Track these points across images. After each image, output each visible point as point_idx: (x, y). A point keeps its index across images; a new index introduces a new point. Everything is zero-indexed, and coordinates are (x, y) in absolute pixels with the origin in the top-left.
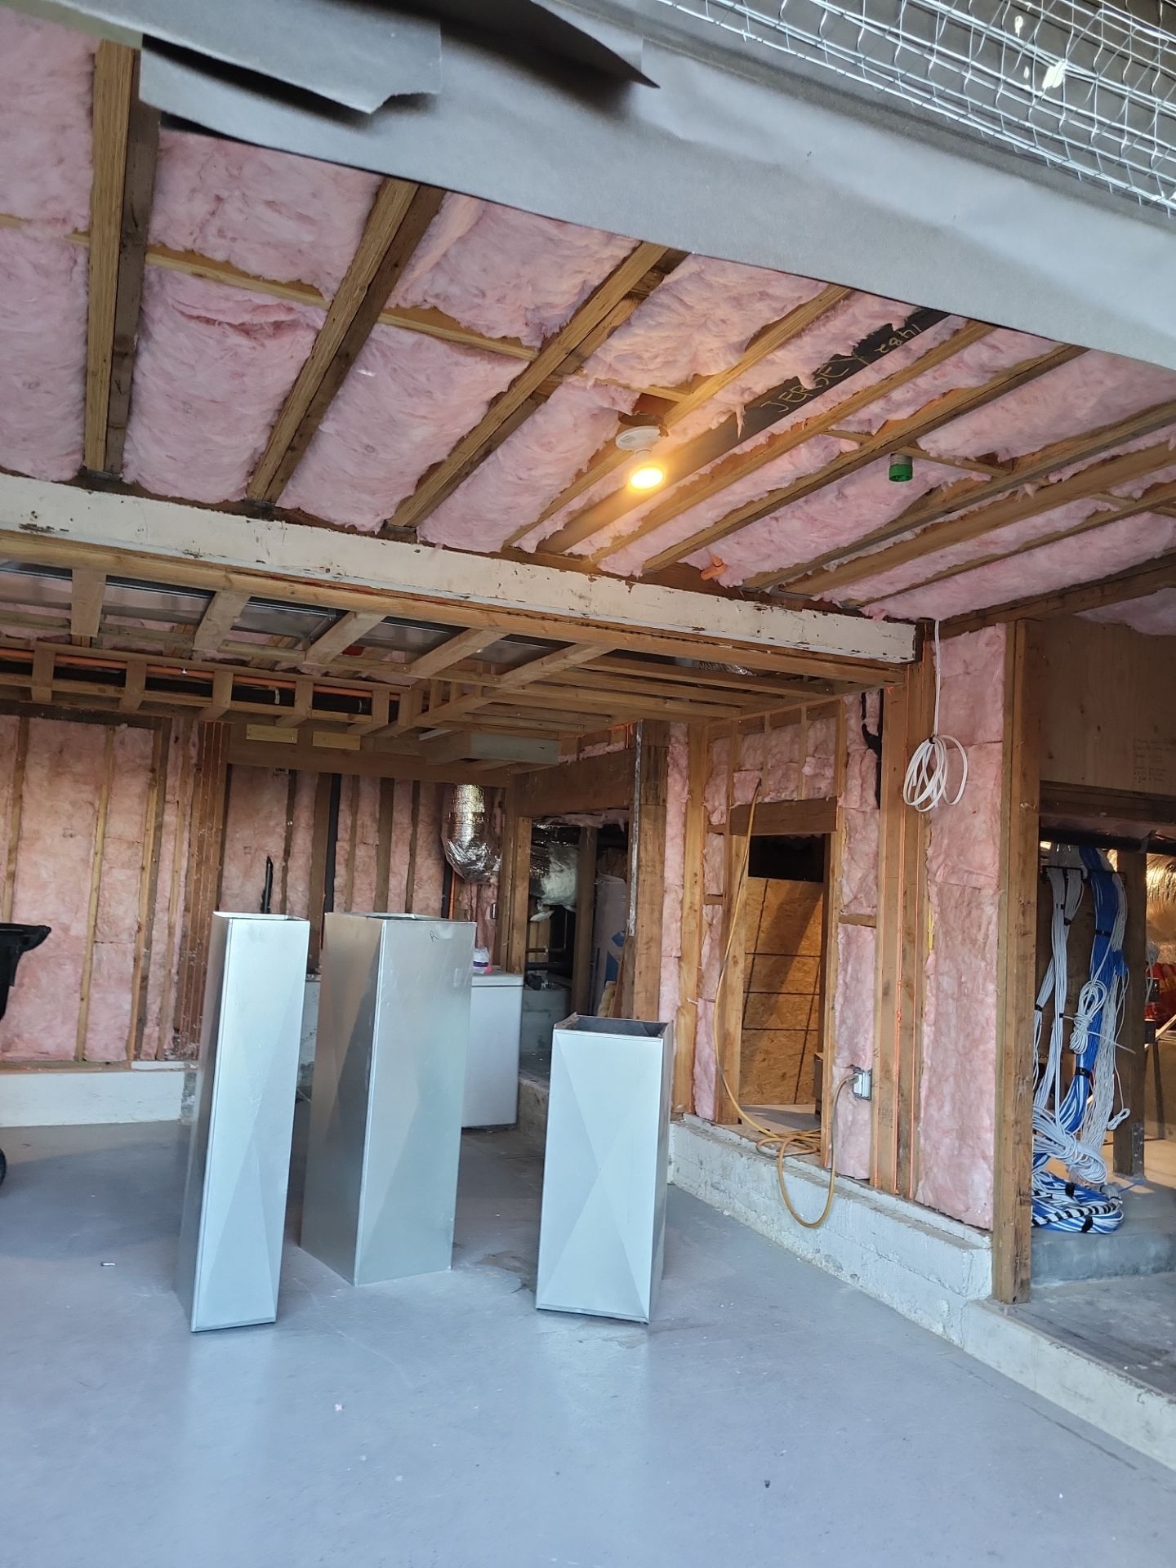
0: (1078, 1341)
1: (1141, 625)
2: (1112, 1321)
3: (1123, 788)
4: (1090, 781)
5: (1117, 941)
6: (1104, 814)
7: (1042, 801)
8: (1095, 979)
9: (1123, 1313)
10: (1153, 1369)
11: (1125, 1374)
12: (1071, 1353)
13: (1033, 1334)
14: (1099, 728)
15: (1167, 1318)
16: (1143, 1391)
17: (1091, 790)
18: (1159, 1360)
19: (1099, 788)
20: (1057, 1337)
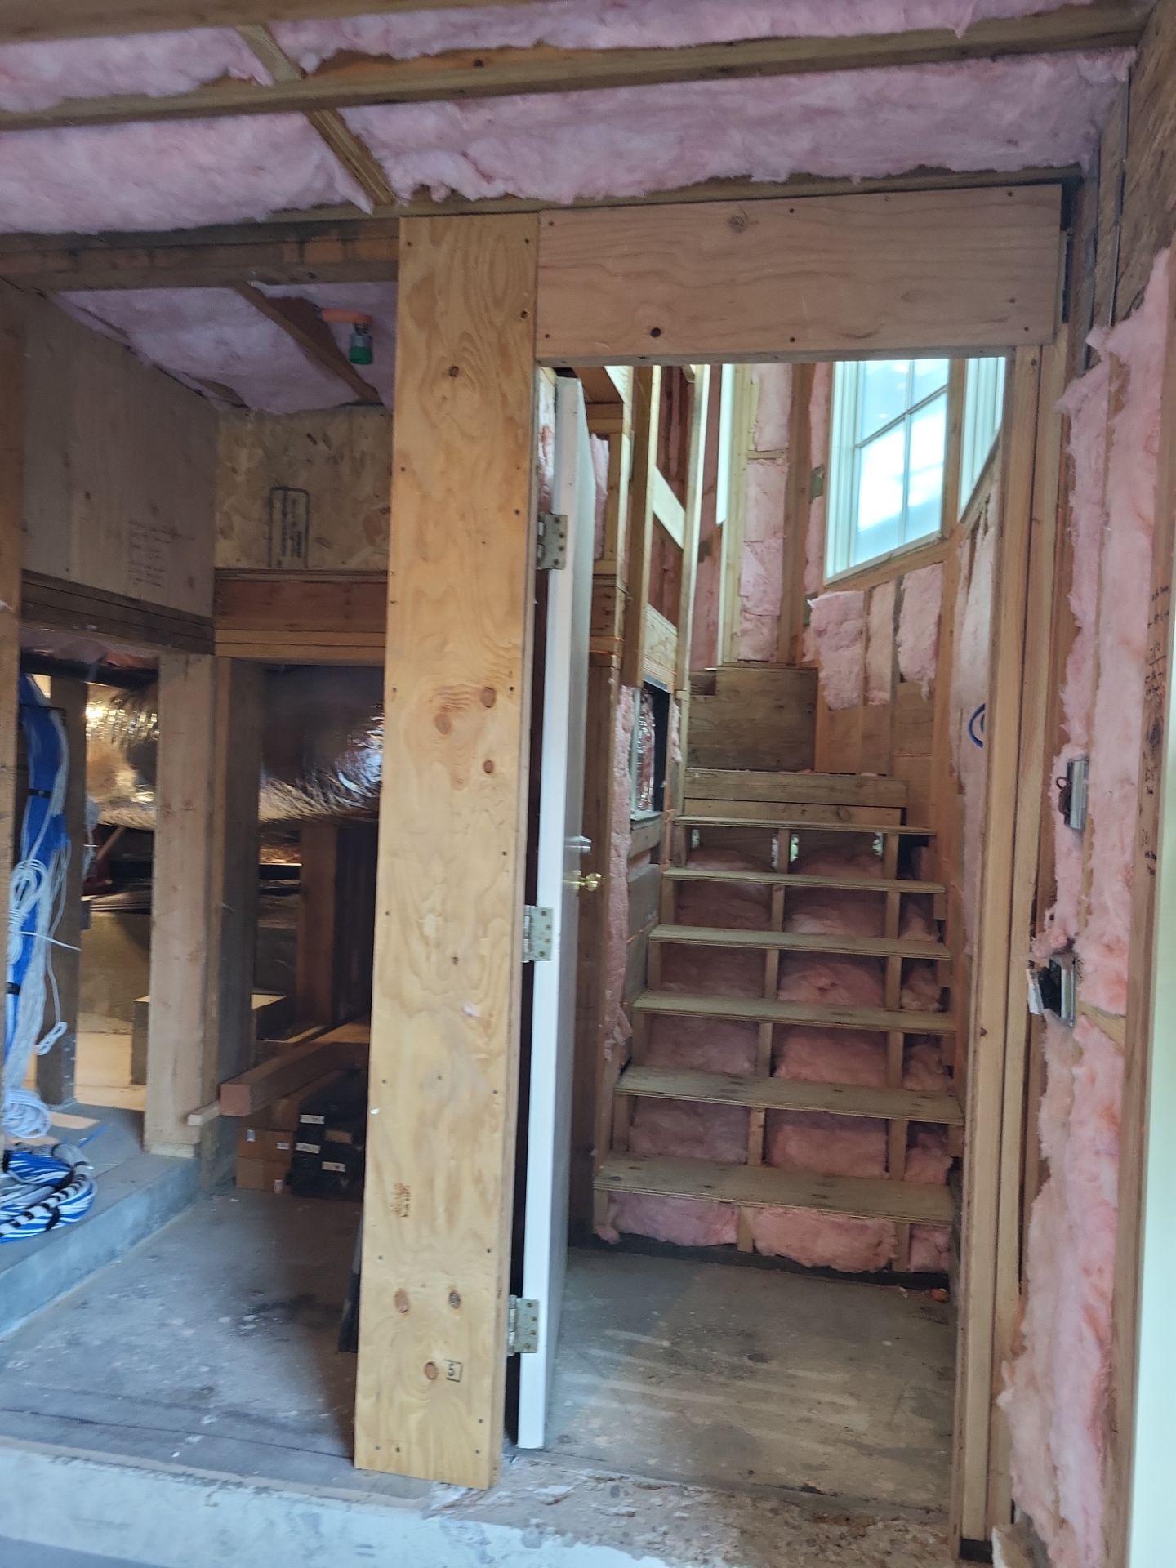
0: (88, 1433)
1: (154, 346)
2: (117, 1364)
3: (115, 591)
4: (75, 576)
5: (56, 807)
6: (94, 627)
7: (24, 600)
8: (32, 858)
9: (124, 1340)
10: (211, 1435)
11: (180, 1469)
12: (91, 1466)
13: (19, 1453)
14: (88, 496)
15: (178, 1322)
16: (214, 1488)
17: (75, 589)
18: (206, 1411)
19: (87, 587)
20: (57, 1441)
